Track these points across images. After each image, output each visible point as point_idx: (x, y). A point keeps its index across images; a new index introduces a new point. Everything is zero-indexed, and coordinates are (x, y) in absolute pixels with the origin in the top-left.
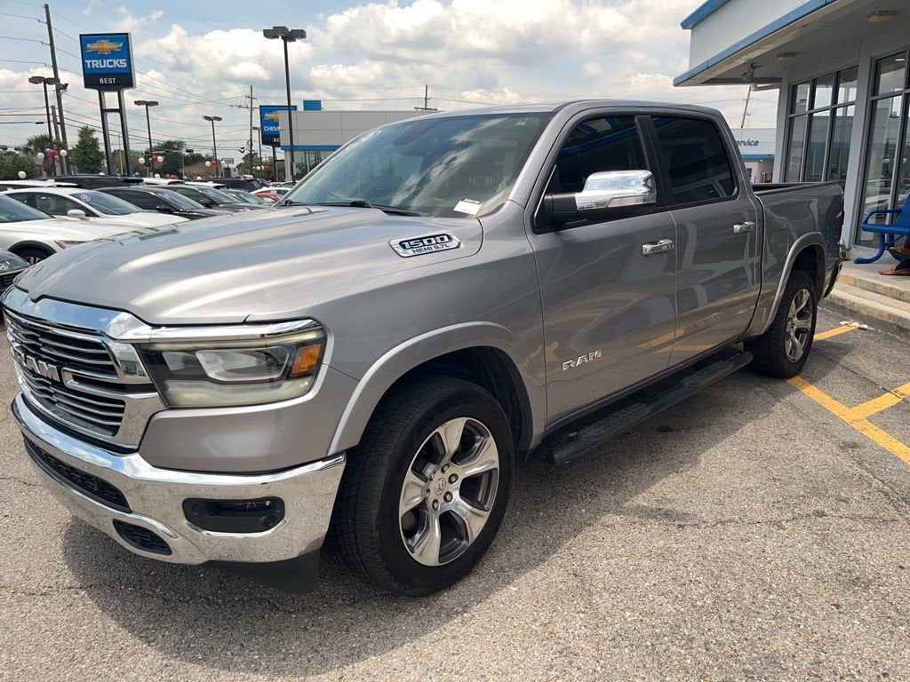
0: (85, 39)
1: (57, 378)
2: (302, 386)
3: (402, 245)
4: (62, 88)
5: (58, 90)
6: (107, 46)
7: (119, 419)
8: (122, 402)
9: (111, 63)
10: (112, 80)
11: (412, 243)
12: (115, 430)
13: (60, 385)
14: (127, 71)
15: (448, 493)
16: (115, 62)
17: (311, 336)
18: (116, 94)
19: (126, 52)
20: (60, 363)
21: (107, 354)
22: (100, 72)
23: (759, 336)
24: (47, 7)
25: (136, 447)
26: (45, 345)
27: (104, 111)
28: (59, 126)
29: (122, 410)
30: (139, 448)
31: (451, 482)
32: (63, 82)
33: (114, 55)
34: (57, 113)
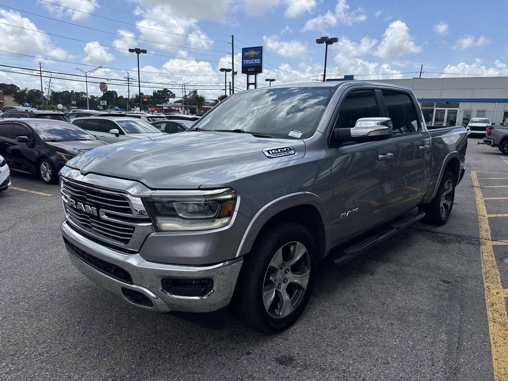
0: (245, 50)
1: (96, 214)
2: (225, 221)
3: (268, 151)
4: (234, 73)
5: (233, 75)
6: (253, 53)
7: (131, 236)
8: (134, 228)
9: (254, 61)
10: (253, 70)
11: (273, 151)
12: (127, 242)
13: (98, 218)
14: (260, 65)
15: (286, 278)
16: (256, 61)
17: (230, 196)
18: (254, 76)
19: (260, 56)
20: (98, 207)
21: (128, 203)
22: (249, 65)
23: (427, 204)
24: (233, 36)
25: (137, 251)
26: (89, 197)
27: (248, 84)
28: (232, 91)
29: (132, 232)
30: (139, 251)
31: (286, 273)
32: (235, 71)
33: (255, 57)
34: (232, 85)
